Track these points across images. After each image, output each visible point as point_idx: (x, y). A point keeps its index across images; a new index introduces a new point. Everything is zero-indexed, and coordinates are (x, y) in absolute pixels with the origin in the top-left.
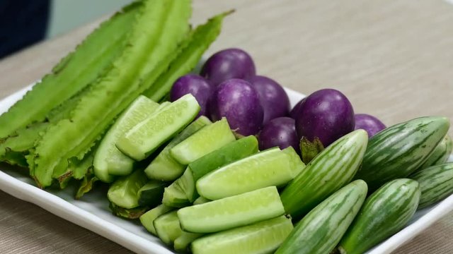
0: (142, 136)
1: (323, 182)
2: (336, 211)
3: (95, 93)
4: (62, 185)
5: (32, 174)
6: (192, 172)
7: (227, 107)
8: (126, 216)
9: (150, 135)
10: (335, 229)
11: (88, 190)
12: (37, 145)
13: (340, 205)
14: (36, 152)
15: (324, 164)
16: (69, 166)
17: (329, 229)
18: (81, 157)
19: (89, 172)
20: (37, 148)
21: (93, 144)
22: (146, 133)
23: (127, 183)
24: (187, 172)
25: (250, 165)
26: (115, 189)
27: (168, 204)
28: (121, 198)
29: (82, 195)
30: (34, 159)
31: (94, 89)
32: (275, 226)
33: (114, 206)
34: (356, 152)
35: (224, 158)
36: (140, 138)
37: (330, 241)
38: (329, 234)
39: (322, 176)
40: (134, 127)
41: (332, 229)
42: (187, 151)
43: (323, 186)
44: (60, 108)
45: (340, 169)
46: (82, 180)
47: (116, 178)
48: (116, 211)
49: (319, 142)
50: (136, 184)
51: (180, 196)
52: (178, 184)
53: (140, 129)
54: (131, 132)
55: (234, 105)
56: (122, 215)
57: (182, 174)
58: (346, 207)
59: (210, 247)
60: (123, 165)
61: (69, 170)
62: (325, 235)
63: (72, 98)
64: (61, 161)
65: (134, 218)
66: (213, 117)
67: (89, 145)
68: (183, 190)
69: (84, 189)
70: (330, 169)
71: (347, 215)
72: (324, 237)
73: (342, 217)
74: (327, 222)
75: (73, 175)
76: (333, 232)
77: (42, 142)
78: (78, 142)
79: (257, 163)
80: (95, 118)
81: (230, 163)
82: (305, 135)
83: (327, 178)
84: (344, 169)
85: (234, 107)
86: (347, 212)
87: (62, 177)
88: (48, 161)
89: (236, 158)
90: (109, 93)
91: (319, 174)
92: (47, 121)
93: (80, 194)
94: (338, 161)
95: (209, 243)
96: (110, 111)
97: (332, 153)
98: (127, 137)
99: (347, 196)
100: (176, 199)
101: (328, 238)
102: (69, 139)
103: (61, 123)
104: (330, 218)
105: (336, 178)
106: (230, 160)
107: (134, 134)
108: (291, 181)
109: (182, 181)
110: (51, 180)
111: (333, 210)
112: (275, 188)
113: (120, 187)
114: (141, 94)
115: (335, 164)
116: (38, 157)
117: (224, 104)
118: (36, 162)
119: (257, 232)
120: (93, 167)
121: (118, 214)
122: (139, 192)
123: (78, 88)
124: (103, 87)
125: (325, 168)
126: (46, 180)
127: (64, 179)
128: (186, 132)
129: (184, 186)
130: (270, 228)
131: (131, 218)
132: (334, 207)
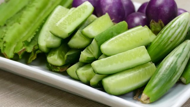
0: (65, 25)
1: (169, 42)
2: (179, 57)
3: (30, 9)
4: (20, 57)
5: (2, 52)
6: (97, 42)
7: (107, 8)
8: (58, 71)
9: (69, 24)
10: (180, 67)
11: (34, 58)
12: (4, 37)
13: (181, 54)
14: (4, 40)
15: (169, 32)
16: (24, 46)
17: (177, 67)
18: (29, 40)
19: (34, 48)
20: (4, 38)
21: (35, 34)
22: (67, 23)
23: (57, 52)
24: (94, 42)
25: (128, 35)
26: (51, 56)
27: (83, 61)
28: (55, 60)
29: (31, 61)
30: (3, 44)
31: (29, 7)
32: (146, 68)
33: (50, 65)
34: (186, 24)
35: (112, 33)
36: (65, 26)
37: (178, 74)
38: (177, 69)
39: (169, 39)
40: (60, 20)
41: (179, 67)
42: (92, 30)
43: (170, 44)
44: (11, 19)
45: (178, 34)
46: (31, 53)
47: (51, 50)
48: (52, 68)
49: (162, 22)
50: (63, 52)
51: (90, 56)
52: (88, 49)
53: (64, 21)
54: (59, 23)
55: (110, 7)
56: (55, 70)
57: (90, 43)
58: (184, 55)
59: (113, 81)
60: (55, 42)
61: (24, 48)
62: (176, 70)
63: (17, 13)
64: (17, 45)
65: (62, 71)
66: (98, 15)
67: (32, 34)
68: (91, 53)
69: (32, 58)
70: (173, 34)
71: (185, 59)
72: (175, 71)
73: (183, 60)
74: (176, 63)
75: (26, 50)
76: (179, 69)
77: (6, 35)
78: (24, 34)
79: (132, 34)
80: (31, 22)
81: (116, 35)
82: (153, 19)
83: (171, 39)
84: (180, 34)
85: (111, 8)
86: (185, 58)
87: (20, 52)
88: (11, 45)
89: (118, 33)
90: (37, 9)
91: (167, 38)
92: (5, 25)
93: (30, 61)
94: (176, 30)
95: (112, 79)
96: (38, 18)
97: (173, 25)
98: (57, 25)
99: (184, 49)
100: (88, 58)
101: (177, 72)
102: (20, 33)
103: (14, 25)
104: (177, 61)
105: (177, 39)
106: (115, 34)
107: (61, 23)
108: (151, 43)
109: (91, 48)
110: (13, 54)
111: (178, 56)
112: (144, 47)
113: (54, 54)
114: (58, 5)
115: (175, 31)
116: (5, 42)
117: (104, 7)
118: (5, 45)
119: (138, 71)
120: (38, 45)
121: (53, 70)
122: (66, 56)
123: (20, 8)
124: (34, 6)
125: (170, 34)
126: (11, 55)
127: (22, 53)
128: (86, 22)
129: (92, 50)
130: (144, 69)
131: (61, 71)
132: (178, 55)
